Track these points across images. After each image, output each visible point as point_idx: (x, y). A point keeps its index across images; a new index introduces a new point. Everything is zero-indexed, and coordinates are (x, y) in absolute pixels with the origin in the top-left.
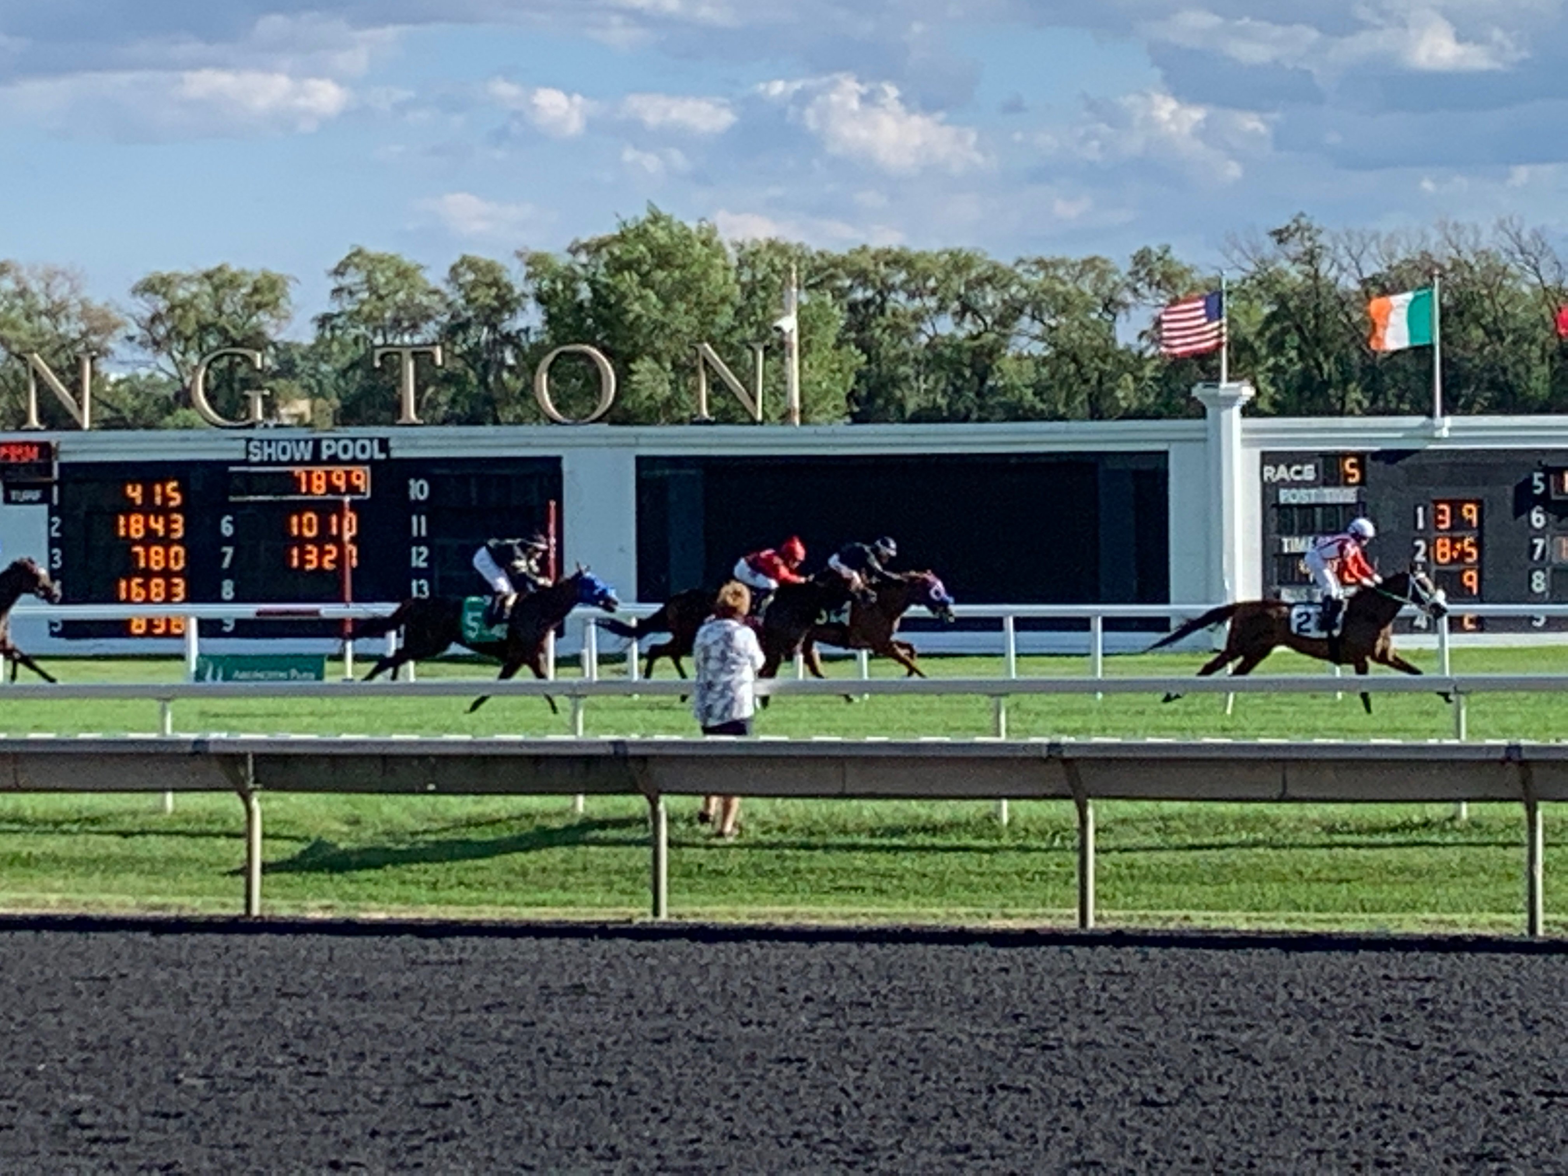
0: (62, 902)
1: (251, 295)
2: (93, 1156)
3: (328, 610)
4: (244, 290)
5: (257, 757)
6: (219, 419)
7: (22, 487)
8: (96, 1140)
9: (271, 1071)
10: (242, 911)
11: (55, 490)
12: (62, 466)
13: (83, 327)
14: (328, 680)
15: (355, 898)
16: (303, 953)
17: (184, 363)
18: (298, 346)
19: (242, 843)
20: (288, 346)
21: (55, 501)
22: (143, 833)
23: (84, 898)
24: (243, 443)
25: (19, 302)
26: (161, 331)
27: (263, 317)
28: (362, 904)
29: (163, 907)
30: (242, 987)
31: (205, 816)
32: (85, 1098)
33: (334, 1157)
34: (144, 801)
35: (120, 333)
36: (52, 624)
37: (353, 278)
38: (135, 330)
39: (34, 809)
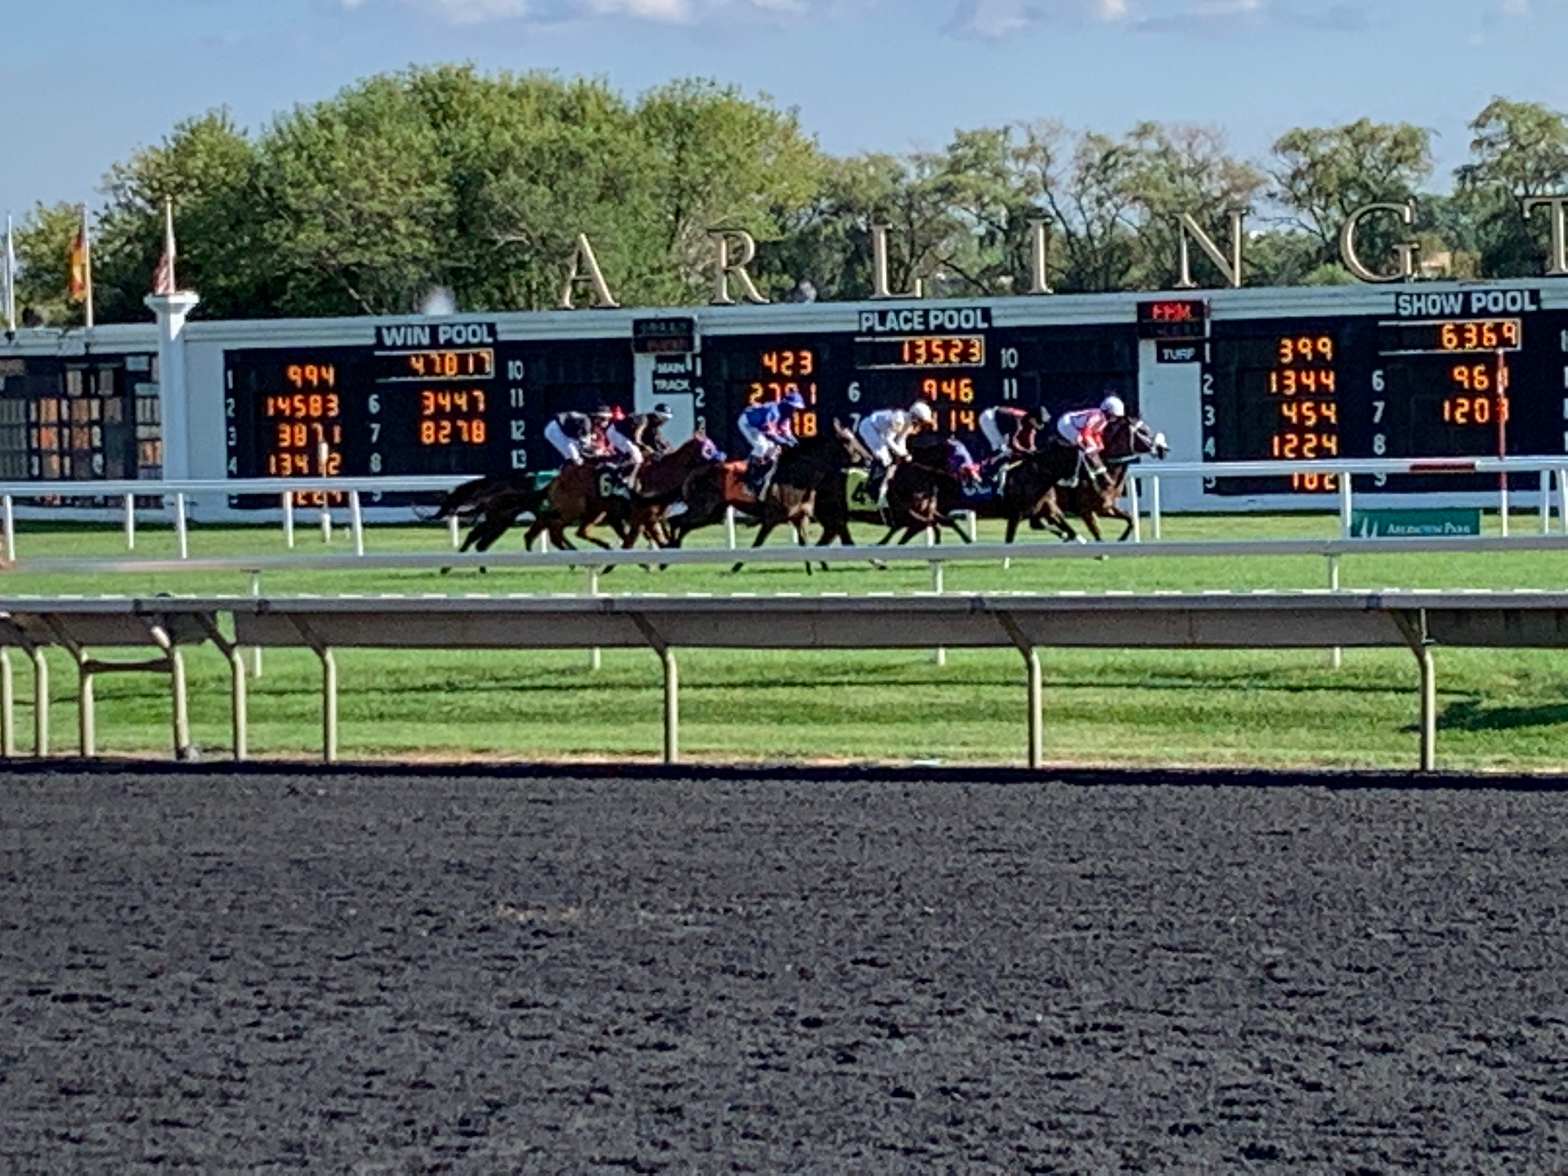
0: (1237, 756)
1: (1391, 150)
2: (1291, 1009)
3: (1482, 463)
4: (1384, 144)
5: (1428, 611)
6: (1367, 273)
7: (1175, 346)
8: (1292, 994)
9: (1461, 926)
10: (1417, 766)
11: (1207, 346)
12: (1214, 324)
13: (1225, 184)
14: (1484, 533)
15: (1527, 752)
16: (1482, 807)
17: (1326, 219)
18: (1438, 198)
19: (1416, 697)
20: (1429, 200)
21: (1208, 359)
22: (1311, 688)
23: (1257, 753)
24: (1392, 298)
25: (1162, 162)
26: (1302, 187)
27: (1404, 170)
28: (1536, 759)
29: (1336, 762)
30: (1423, 842)
31: (1373, 672)
32: (1278, 951)
33: (1532, 1013)
34: (1314, 656)
35: (1262, 190)
36: (1206, 481)
37: (1494, 129)
38: (1276, 187)
39: (1204, 665)
